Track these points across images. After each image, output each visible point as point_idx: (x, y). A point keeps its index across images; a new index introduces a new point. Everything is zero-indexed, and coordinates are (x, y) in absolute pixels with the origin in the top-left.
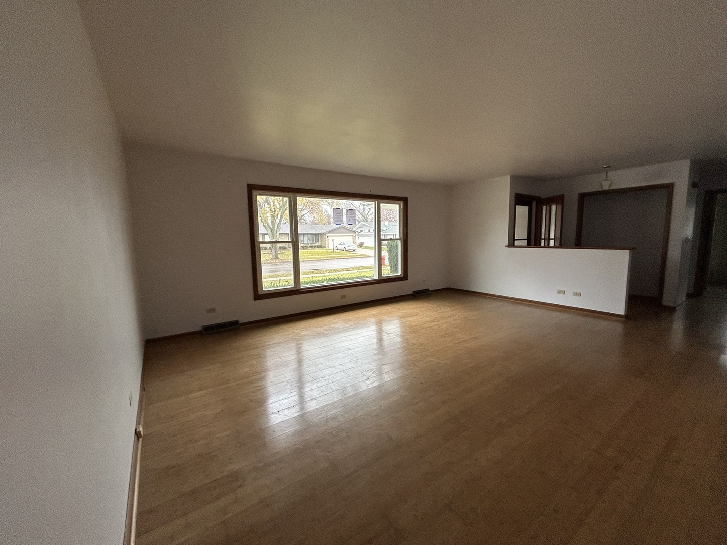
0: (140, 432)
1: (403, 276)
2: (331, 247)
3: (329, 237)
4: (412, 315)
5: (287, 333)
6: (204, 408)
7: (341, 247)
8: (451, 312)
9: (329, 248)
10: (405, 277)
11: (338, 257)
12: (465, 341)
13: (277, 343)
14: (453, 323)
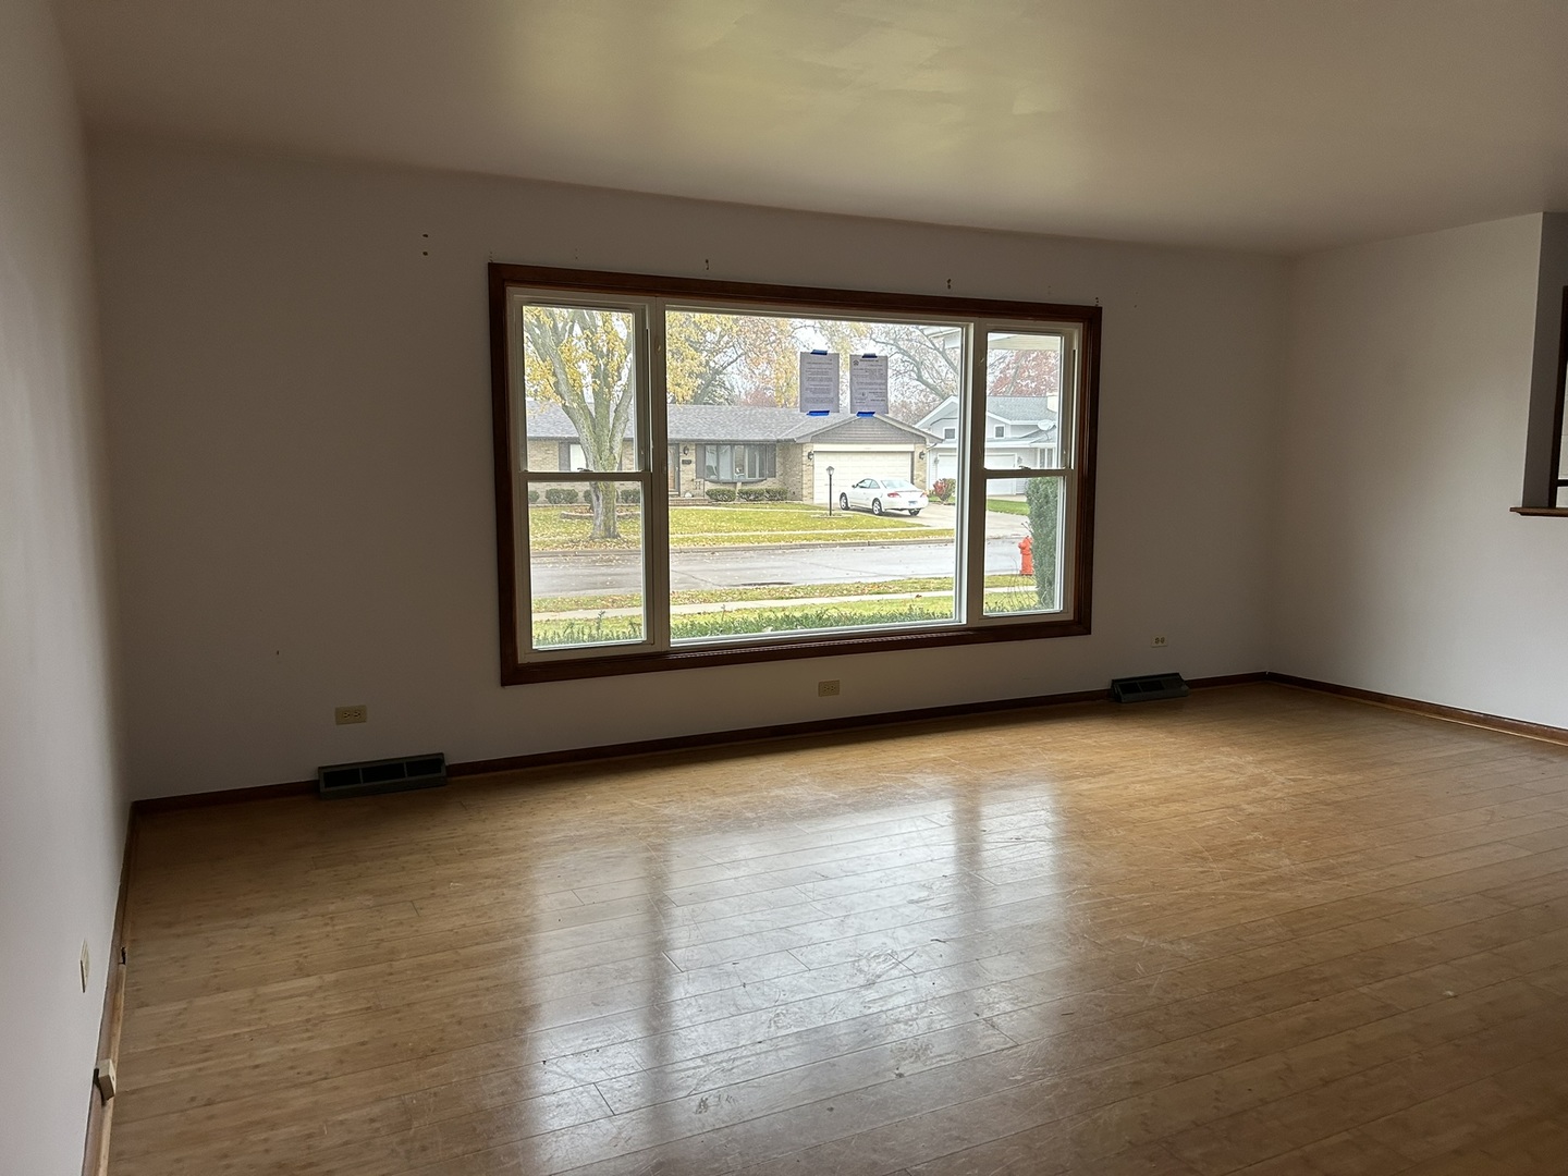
0: (108, 1077)
1: (1070, 617)
2: (821, 497)
3: (816, 457)
4: (1090, 772)
5: (610, 807)
6: (307, 1030)
7: (863, 498)
8: (1251, 770)
9: (816, 502)
10: (1078, 621)
11: (845, 536)
12: (1281, 878)
13: (571, 841)
14: (1250, 809)
